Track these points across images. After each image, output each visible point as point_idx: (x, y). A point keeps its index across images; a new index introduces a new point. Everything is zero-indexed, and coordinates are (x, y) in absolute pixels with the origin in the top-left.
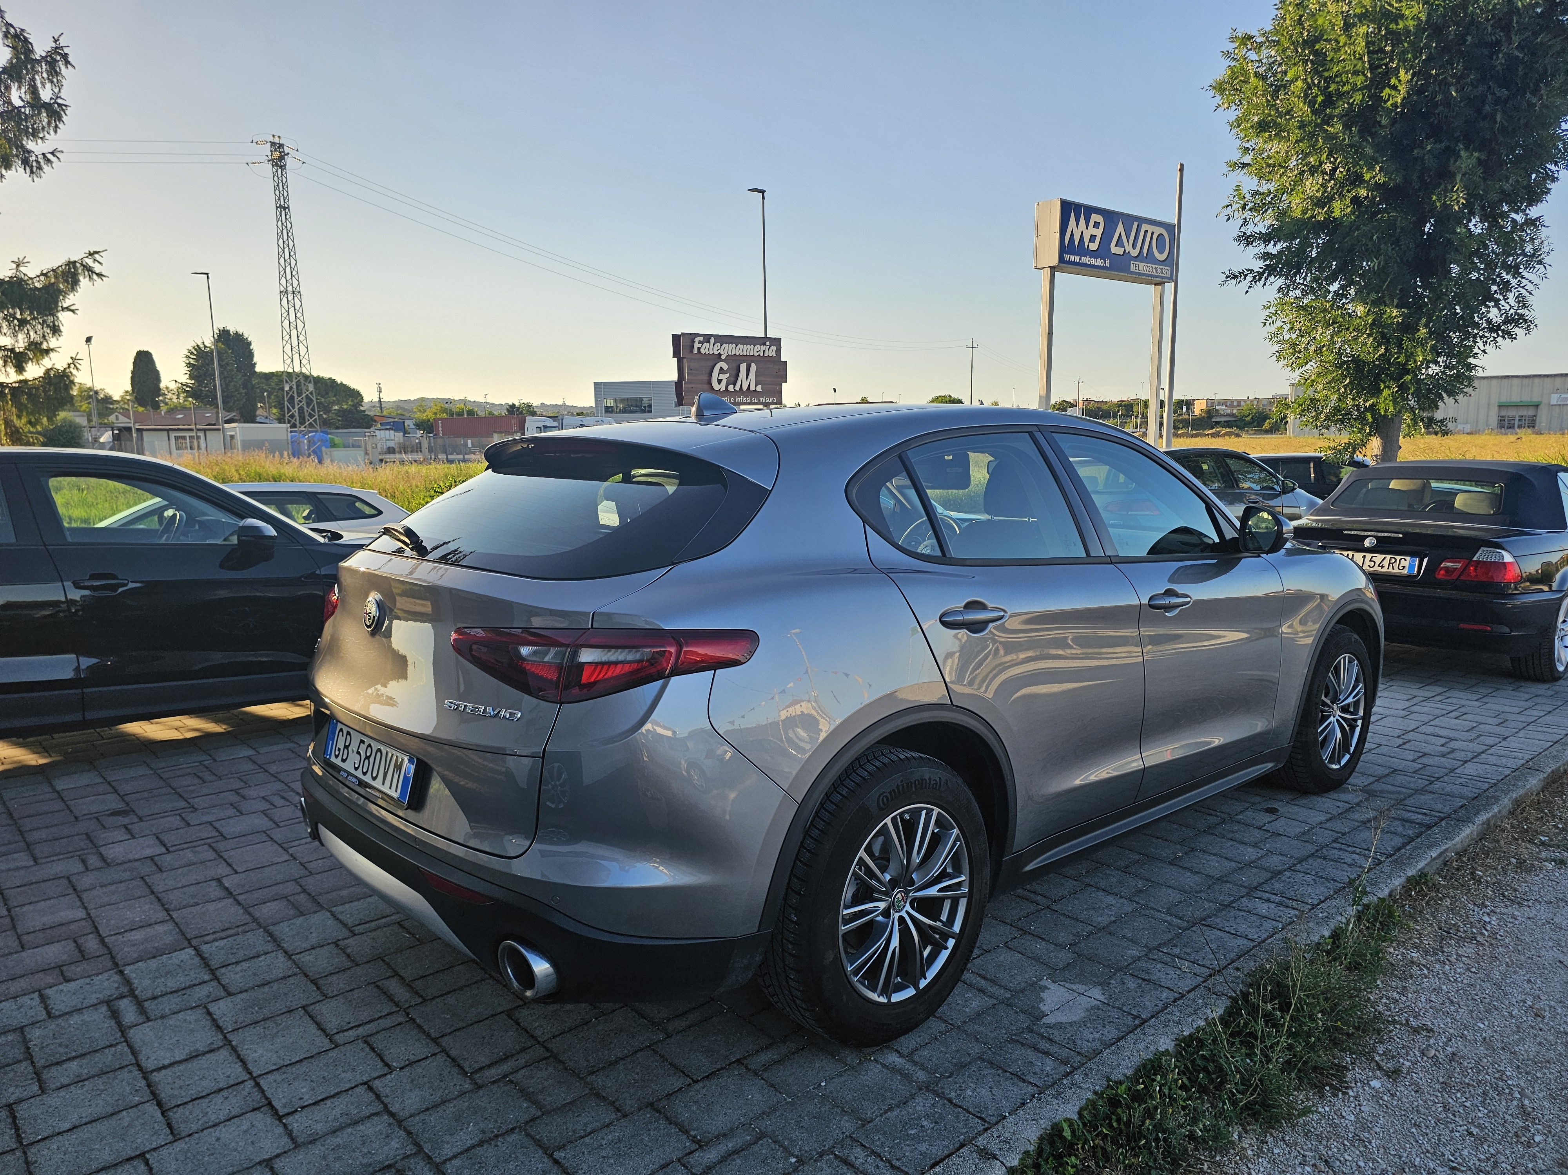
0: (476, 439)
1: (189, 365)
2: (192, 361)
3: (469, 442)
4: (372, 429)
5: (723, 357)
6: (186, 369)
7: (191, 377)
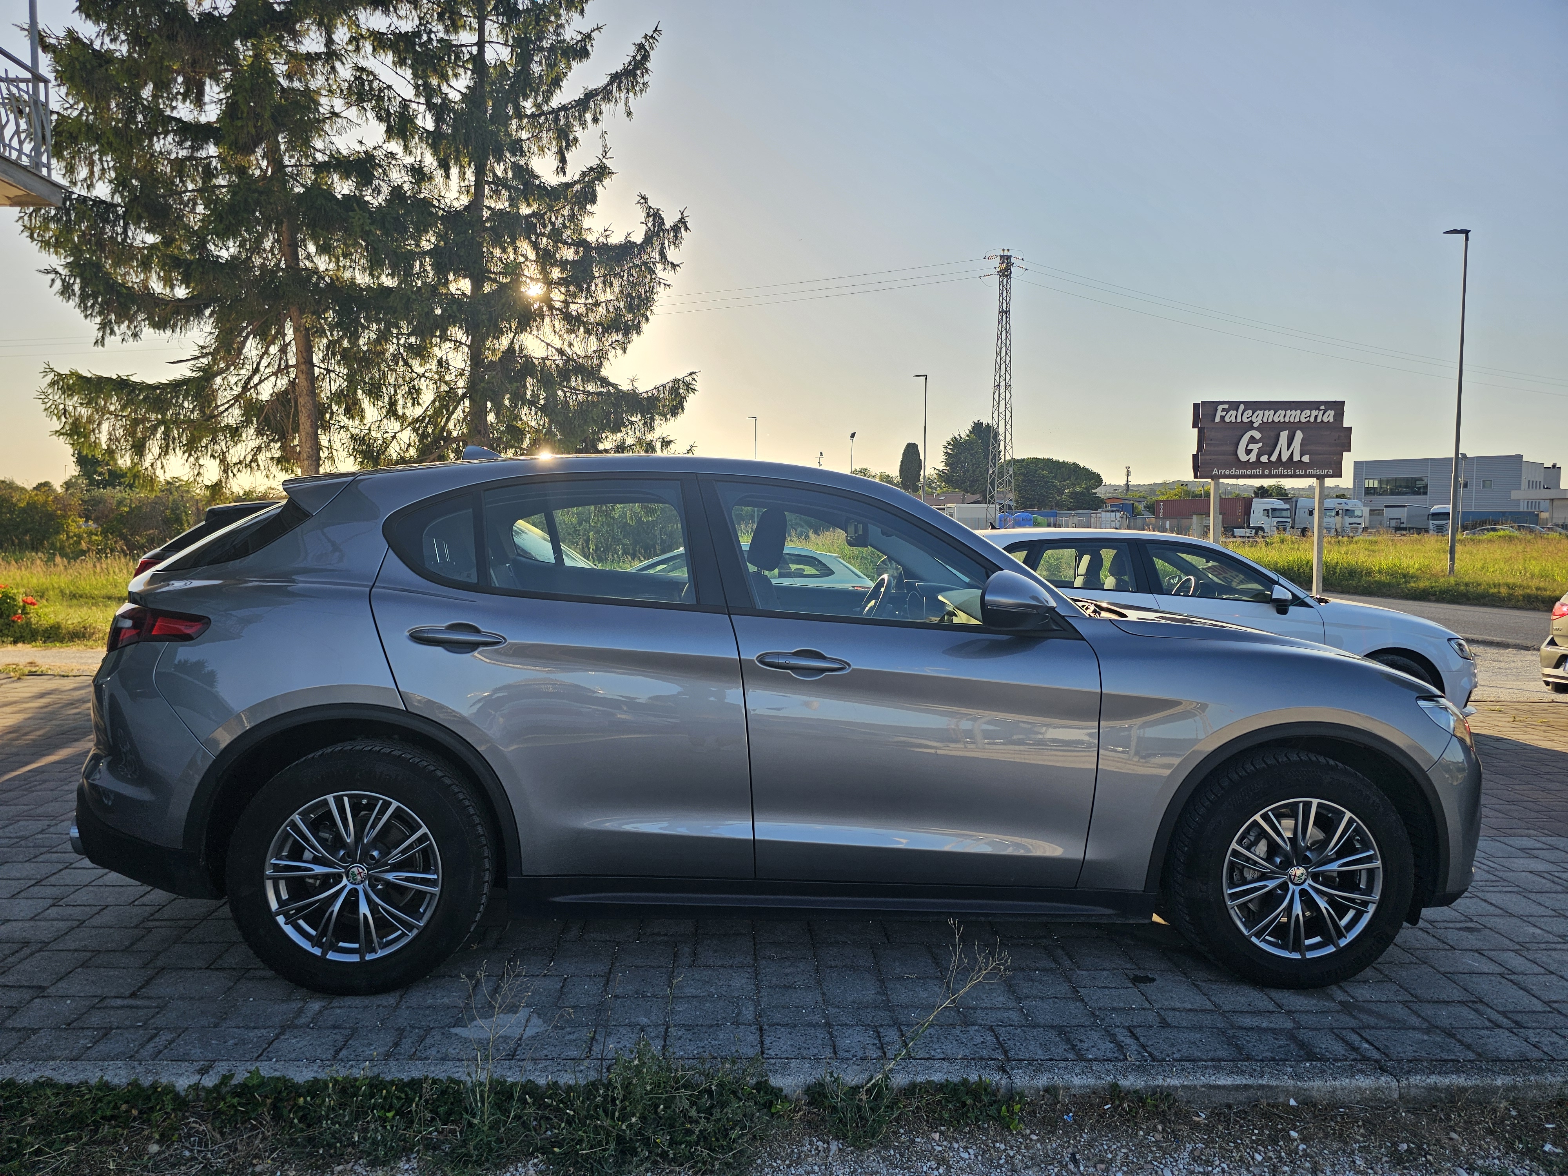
0: (1175, 521)
1: (947, 454)
2: (949, 451)
3: (1168, 523)
4: (1099, 511)
5: (1255, 425)
6: (942, 458)
7: (947, 465)
